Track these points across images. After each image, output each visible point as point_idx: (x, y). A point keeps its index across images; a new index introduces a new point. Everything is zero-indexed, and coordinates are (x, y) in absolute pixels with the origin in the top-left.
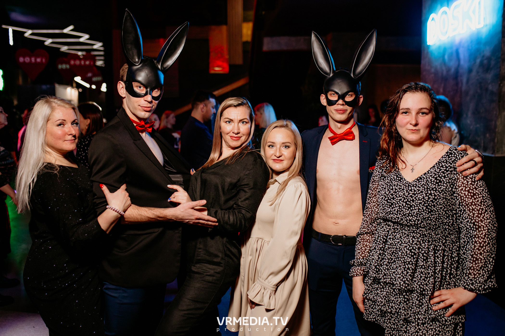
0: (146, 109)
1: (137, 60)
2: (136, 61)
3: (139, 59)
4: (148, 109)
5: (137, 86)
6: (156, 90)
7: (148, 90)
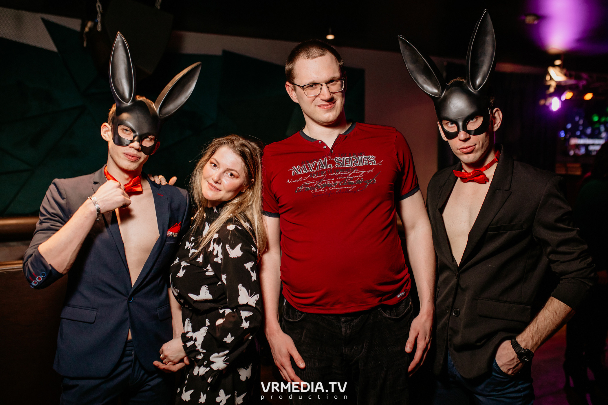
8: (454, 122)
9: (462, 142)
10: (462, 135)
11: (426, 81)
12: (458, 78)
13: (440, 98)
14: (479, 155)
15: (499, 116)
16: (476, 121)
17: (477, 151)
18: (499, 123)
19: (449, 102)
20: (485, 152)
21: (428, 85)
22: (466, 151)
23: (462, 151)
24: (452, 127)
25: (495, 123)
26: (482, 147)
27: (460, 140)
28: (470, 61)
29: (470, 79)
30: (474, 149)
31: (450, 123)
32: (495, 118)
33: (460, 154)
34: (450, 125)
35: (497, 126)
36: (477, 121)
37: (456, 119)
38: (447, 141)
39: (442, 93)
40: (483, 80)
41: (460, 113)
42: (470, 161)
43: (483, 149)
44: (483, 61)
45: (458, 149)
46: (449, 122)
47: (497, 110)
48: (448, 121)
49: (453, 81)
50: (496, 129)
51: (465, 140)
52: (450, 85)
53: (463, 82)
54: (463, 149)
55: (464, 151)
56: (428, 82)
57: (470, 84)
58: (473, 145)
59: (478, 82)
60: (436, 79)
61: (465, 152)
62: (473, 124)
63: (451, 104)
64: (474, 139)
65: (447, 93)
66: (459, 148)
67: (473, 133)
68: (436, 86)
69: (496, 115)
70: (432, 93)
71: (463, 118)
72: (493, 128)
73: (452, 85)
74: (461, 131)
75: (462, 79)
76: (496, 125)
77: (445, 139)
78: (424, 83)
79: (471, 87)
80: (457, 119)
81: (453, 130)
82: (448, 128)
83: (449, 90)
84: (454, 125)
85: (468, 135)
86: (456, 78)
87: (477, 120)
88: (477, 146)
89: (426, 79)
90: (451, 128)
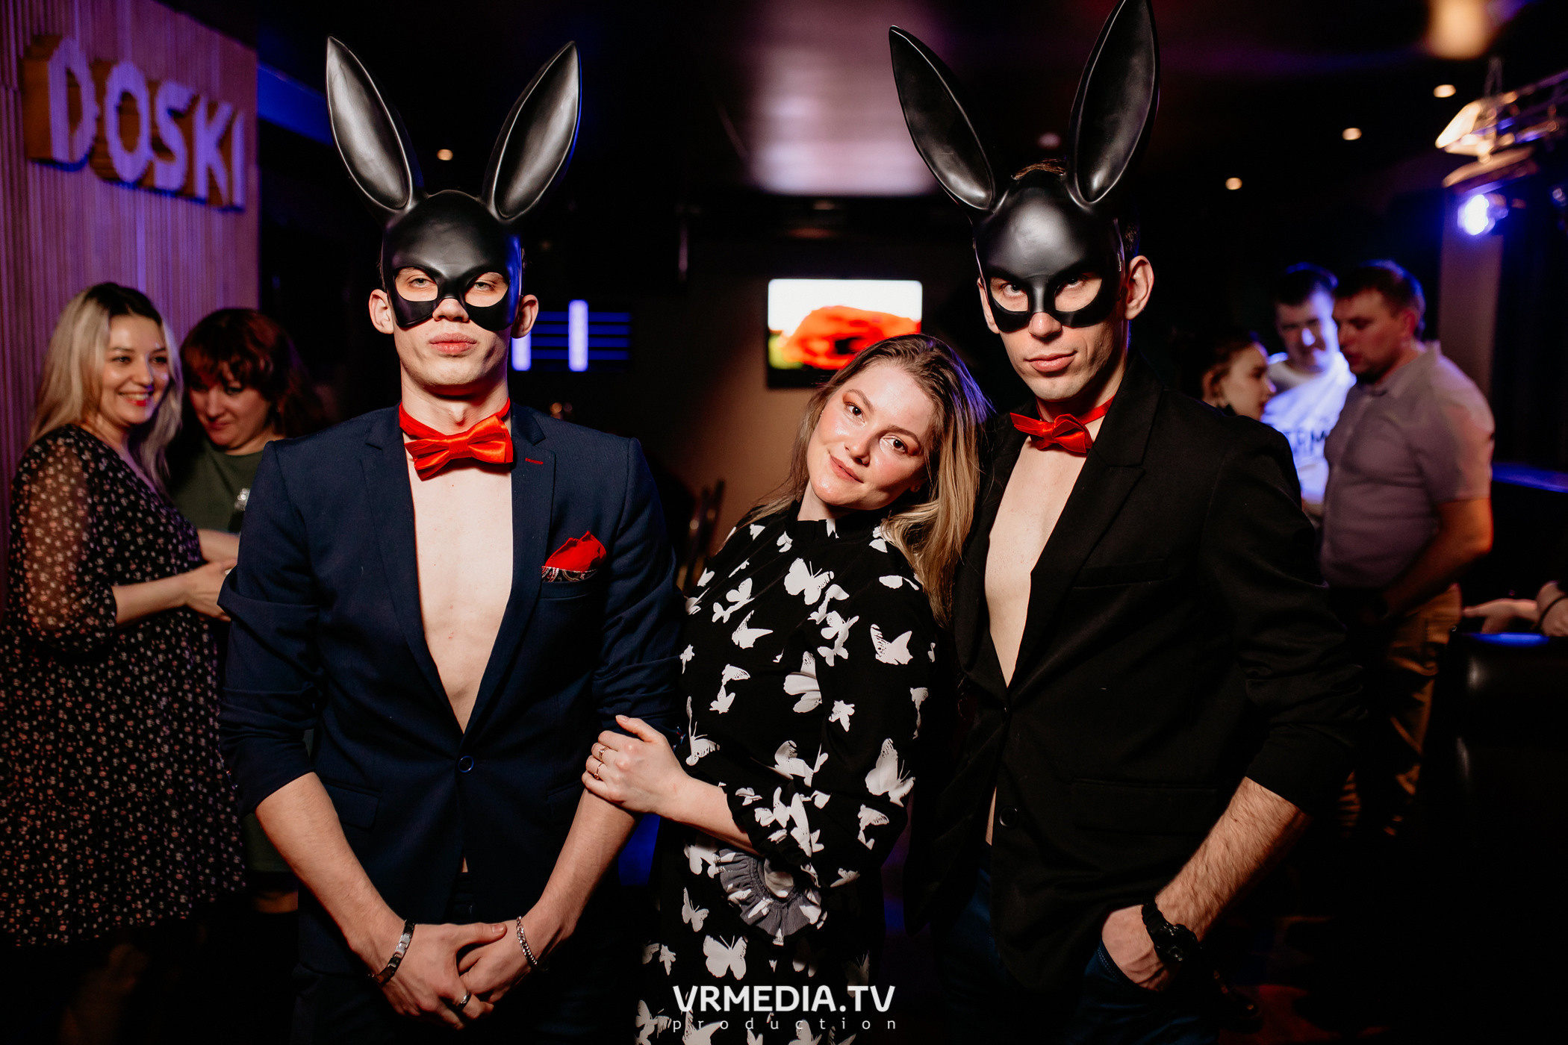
0: (1045, 365)
1: (979, 193)
2: (979, 198)
3: (984, 185)
4: (1054, 364)
5: (1001, 287)
6: (1079, 283)
7: (1039, 292)
8: (1023, 284)
9: (1039, 344)
10: (1041, 322)
11: (957, 164)
12: (1044, 163)
13: (989, 213)
14: (1082, 380)
15: (1144, 280)
16: (1080, 288)
17: (1078, 370)
18: (1144, 298)
19: (1012, 229)
20: (1097, 373)
21: (960, 173)
22: (1046, 368)
23: (1038, 366)
24: (1015, 298)
25: (1131, 299)
26: (1093, 360)
27: (1034, 336)
28: (1080, 120)
29: (1076, 169)
30: (1070, 363)
31: (1009, 286)
32: (1133, 282)
33: (1032, 375)
34: (1009, 290)
35: (1138, 305)
36: (1084, 288)
37: (1030, 276)
38: (999, 334)
39: (996, 200)
40: (1111, 177)
41: (1042, 259)
42: (1056, 395)
43: (1095, 366)
44: (1115, 127)
45: (1026, 360)
46: (1007, 284)
47: (1141, 263)
48: (1004, 279)
49: (1030, 169)
50: (1132, 313)
51: (1048, 338)
52: (1022, 180)
53: (1056, 176)
54: (1039, 362)
55: (1041, 367)
56: (962, 165)
57: (1074, 183)
58: (1067, 352)
59: (1097, 181)
60: (983, 158)
61: (1043, 370)
62: (1073, 296)
63: (1017, 234)
64: (1071, 337)
65: (1010, 200)
66: (1030, 357)
67: (1070, 320)
68: (982, 181)
69: (1138, 275)
70: (969, 199)
71: (1047, 276)
72: (1125, 309)
73: (1026, 182)
74: (1039, 309)
75: (1053, 165)
76: (1134, 303)
77: (995, 329)
78: (950, 169)
79: (1076, 190)
80: (1032, 277)
81: (1018, 305)
82: (1004, 299)
83: (1017, 195)
84: (1019, 293)
85: (1056, 325)
86: (1039, 162)
87: (1084, 285)
88: (1078, 357)
89: (957, 158)
90: (1013, 301)
